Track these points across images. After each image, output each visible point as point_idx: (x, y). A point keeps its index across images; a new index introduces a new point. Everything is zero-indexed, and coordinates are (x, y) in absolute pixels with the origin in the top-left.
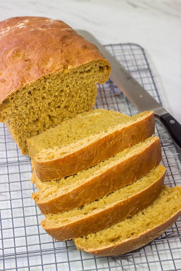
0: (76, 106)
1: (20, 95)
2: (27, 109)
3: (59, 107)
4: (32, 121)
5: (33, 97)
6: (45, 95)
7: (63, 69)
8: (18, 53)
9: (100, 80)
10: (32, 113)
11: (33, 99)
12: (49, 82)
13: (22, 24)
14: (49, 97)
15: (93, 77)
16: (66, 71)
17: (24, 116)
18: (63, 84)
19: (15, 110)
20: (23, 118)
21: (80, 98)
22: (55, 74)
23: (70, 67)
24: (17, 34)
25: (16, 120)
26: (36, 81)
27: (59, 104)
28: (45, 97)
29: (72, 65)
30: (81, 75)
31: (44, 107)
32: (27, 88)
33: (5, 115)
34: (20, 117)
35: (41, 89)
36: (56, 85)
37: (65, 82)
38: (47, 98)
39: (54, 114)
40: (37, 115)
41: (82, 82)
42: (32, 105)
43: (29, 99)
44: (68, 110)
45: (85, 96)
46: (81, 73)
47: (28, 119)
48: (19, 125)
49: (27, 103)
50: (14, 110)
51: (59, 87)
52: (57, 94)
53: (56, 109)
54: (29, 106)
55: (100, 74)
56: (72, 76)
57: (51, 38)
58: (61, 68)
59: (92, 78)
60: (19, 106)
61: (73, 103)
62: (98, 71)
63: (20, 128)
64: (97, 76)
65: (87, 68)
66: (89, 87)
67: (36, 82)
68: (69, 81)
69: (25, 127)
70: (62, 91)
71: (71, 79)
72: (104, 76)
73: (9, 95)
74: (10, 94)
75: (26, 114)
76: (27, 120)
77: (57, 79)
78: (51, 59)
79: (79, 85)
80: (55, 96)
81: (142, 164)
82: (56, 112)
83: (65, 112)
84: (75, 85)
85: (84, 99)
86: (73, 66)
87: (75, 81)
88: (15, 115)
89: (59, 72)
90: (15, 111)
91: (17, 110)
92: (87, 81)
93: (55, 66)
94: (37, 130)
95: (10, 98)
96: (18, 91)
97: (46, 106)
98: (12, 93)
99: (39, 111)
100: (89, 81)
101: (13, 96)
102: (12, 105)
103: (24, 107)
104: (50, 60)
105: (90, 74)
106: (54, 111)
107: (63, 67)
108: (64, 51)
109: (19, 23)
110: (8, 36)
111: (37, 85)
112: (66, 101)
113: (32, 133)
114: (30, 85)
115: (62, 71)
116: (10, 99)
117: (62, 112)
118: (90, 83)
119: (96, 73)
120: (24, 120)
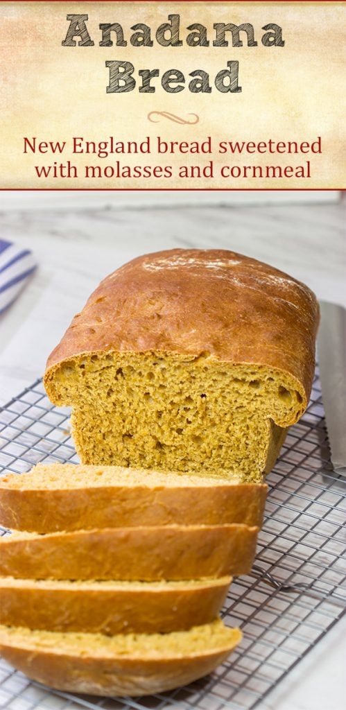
0: (221, 447)
1: (97, 366)
2: (109, 400)
3: (180, 431)
4: (117, 431)
5: (125, 383)
6: (151, 390)
7: (197, 356)
8: (153, 301)
9: (277, 415)
10: (117, 414)
11: (125, 388)
12: (163, 369)
13: (220, 264)
14: (161, 399)
15: (262, 403)
16: (202, 362)
17: (101, 412)
18: (193, 387)
19: (85, 392)
20: (99, 415)
21: (228, 435)
22: (177, 356)
23: (212, 357)
24: (191, 274)
25: (83, 413)
26: (137, 354)
27: (180, 425)
28: (151, 395)
29: (219, 355)
30: (236, 386)
31: (146, 416)
32: (114, 358)
33: (62, 392)
34: (94, 412)
35: (145, 374)
36: (177, 382)
37: (198, 384)
38: (153, 397)
39: (166, 439)
40: (128, 424)
41: (236, 401)
42: (122, 397)
43: (115, 382)
44: (199, 447)
45: (239, 434)
46: (236, 380)
47: (108, 423)
48: (88, 428)
49: (111, 390)
50: (83, 391)
51: (183, 388)
52: (176, 399)
53: (171, 432)
54: (113, 397)
55: (280, 403)
56: (214, 378)
57: (234, 301)
58: (196, 353)
59: (259, 403)
60: (93, 387)
61: (210, 436)
62: (274, 393)
63: (89, 434)
64: (272, 404)
65: (251, 376)
66: (250, 418)
67: (134, 354)
68: (206, 385)
69: (99, 436)
70: (189, 399)
71: (211, 382)
72: (288, 412)
73: (76, 355)
74: (79, 354)
75: (107, 412)
76: (106, 423)
77: (181, 370)
78: (193, 331)
79: (228, 403)
80: (172, 403)
81: (182, 552)
82: (170, 437)
83: (191, 448)
84: (220, 399)
85: (238, 440)
86: (218, 359)
87: (220, 390)
88: (83, 402)
89: (186, 356)
90: (84, 394)
91: (88, 392)
92: (248, 403)
93: (189, 345)
94: (125, 456)
95: (78, 363)
96: (94, 358)
97: (149, 414)
98: (82, 355)
99: (134, 418)
100: (252, 407)
101: (85, 363)
102: (80, 378)
103: (104, 395)
104: (191, 332)
105: (257, 391)
106: (167, 433)
107: (199, 353)
108: (230, 328)
109: (218, 260)
110: (175, 271)
111: (136, 362)
112: (196, 425)
113: (114, 459)
114: (122, 356)
115: (193, 359)
116: (77, 365)
117: (185, 444)
118: (254, 412)
119: (270, 396)
120: (99, 421)
